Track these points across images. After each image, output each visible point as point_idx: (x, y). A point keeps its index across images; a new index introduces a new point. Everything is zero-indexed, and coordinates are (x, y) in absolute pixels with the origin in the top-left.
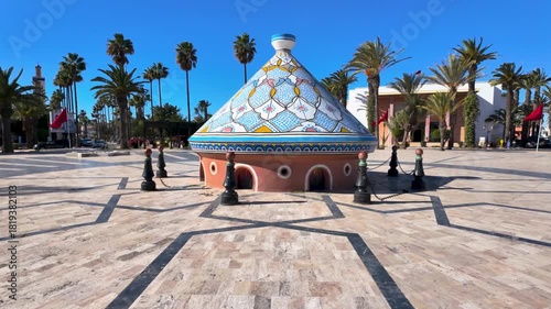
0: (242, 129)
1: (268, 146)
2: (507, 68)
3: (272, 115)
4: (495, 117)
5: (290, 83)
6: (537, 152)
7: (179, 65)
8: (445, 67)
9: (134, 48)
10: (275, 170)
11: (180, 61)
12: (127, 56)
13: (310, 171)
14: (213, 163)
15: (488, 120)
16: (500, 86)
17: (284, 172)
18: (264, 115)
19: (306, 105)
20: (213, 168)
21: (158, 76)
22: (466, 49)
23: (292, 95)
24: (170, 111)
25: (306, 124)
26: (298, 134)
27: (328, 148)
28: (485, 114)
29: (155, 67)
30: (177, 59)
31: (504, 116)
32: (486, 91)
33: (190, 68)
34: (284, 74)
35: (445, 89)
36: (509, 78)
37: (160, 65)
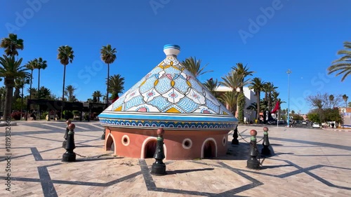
0: (156, 110)
1: (178, 124)
2: (257, 80)
3: (177, 100)
4: (253, 107)
5: (183, 77)
6: (277, 127)
7: (60, 60)
8: (231, 77)
9: (24, 45)
10: (181, 143)
11: (61, 58)
12: (18, 50)
13: (205, 142)
14: (126, 136)
15: (248, 108)
16: (253, 90)
17: (187, 144)
18: (171, 100)
19: (198, 94)
20: (126, 140)
21: (39, 67)
22: (238, 68)
23: (187, 87)
24: (45, 92)
25: (202, 107)
26: (198, 115)
27: (208, 125)
28: (248, 104)
29: (36, 60)
30: (58, 56)
31: (256, 106)
32: (247, 92)
33: (67, 63)
34: (178, 72)
35: (230, 89)
36: (258, 86)
37: (41, 59)
